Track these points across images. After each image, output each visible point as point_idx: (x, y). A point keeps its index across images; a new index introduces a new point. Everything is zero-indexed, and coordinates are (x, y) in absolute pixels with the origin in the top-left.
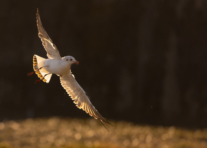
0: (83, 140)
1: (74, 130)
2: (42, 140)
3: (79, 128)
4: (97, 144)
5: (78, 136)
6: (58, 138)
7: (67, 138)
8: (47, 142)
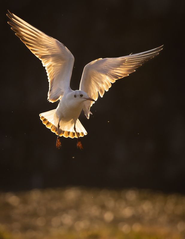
0: (117, 222)
1: (103, 207)
2: (55, 221)
3: (111, 203)
4: (137, 228)
5: (108, 216)
6: (79, 218)
7: (92, 220)
8: (62, 224)
